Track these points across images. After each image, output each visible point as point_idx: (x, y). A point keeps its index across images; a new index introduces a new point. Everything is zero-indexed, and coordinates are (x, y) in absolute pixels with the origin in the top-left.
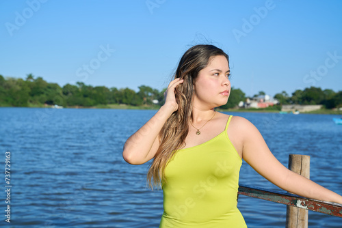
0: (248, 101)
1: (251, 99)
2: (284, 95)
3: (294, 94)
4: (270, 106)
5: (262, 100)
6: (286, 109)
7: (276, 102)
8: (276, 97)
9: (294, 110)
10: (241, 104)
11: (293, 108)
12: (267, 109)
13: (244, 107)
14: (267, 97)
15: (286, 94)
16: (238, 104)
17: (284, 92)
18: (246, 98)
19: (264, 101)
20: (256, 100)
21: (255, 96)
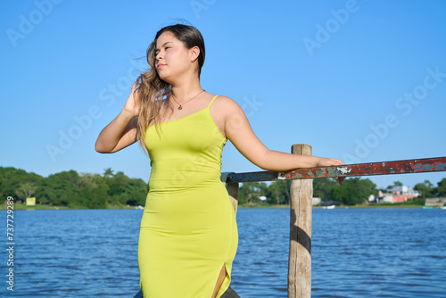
0: (381, 194)
1: (384, 191)
2: (427, 185)
3: (440, 184)
4: (409, 200)
5: (398, 193)
6: (430, 203)
7: (417, 195)
8: (416, 188)
9: (441, 204)
10: (372, 198)
11: (440, 202)
12: (405, 203)
13: (375, 201)
14: (405, 189)
15: (431, 185)
16: (368, 199)
17: (427, 182)
18: (378, 191)
19: (401, 193)
20: (390, 192)
21: (390, 187)
